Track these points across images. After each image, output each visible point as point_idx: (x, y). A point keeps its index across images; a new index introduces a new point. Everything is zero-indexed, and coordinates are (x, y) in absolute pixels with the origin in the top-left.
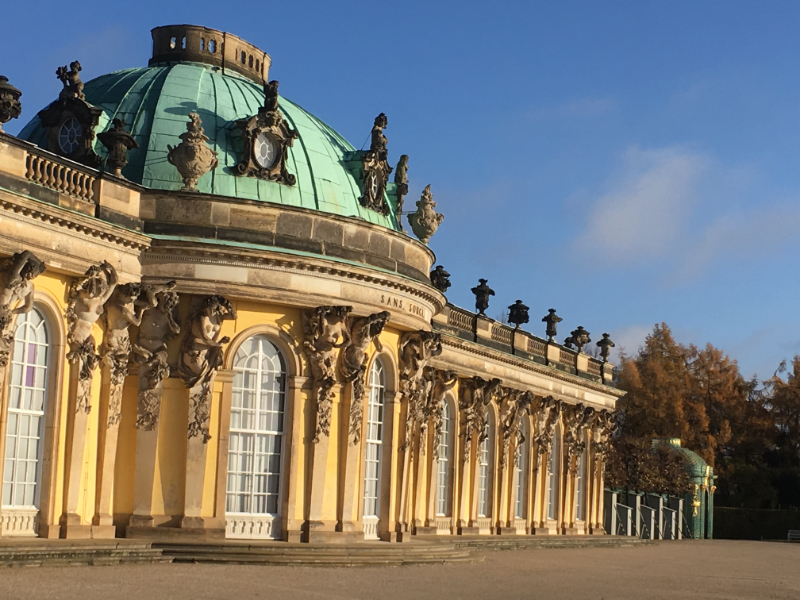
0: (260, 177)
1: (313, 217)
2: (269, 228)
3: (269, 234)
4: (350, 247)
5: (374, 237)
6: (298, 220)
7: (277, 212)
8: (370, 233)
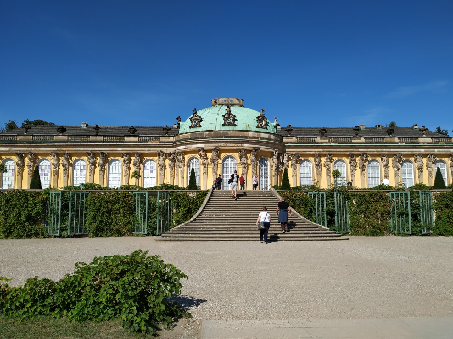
0: (194, 127)
1: (197, 133)
2: (188, 137)
3: (188, 138)
4: (207, 136)
5: (214, 133)
6: (194, 134)
7: (190, 134)
8: (213, 132)
